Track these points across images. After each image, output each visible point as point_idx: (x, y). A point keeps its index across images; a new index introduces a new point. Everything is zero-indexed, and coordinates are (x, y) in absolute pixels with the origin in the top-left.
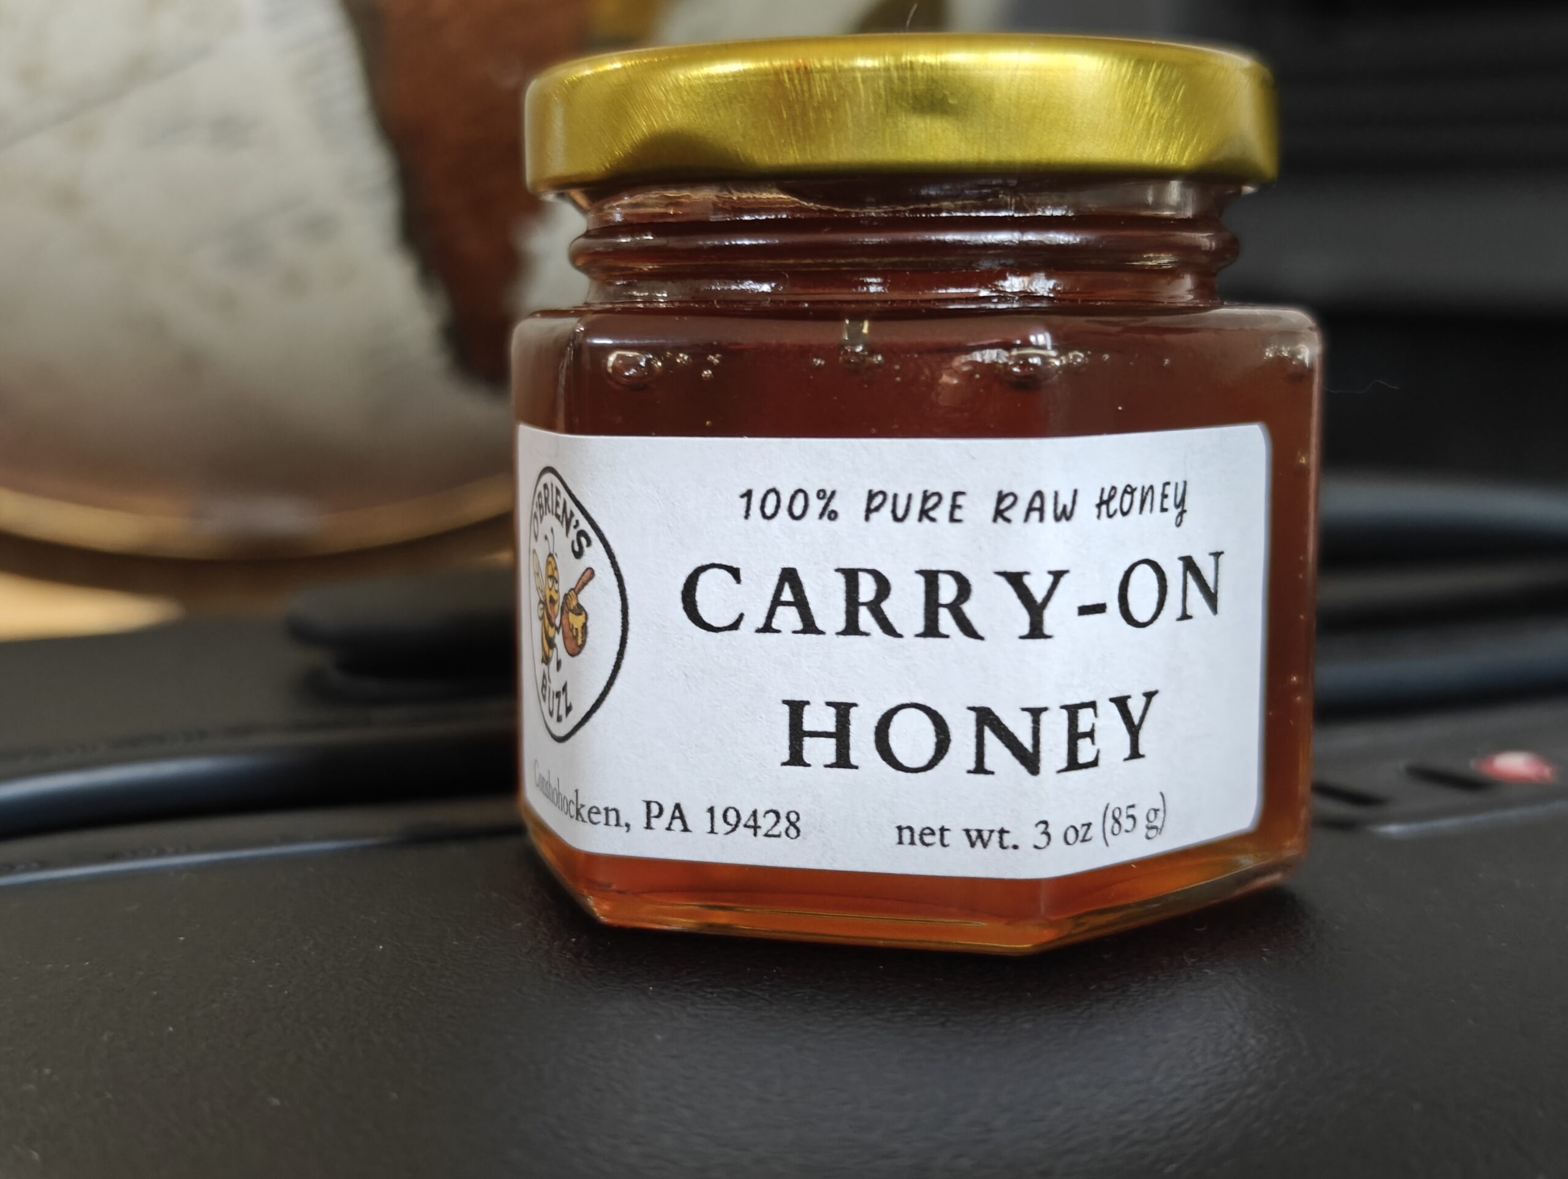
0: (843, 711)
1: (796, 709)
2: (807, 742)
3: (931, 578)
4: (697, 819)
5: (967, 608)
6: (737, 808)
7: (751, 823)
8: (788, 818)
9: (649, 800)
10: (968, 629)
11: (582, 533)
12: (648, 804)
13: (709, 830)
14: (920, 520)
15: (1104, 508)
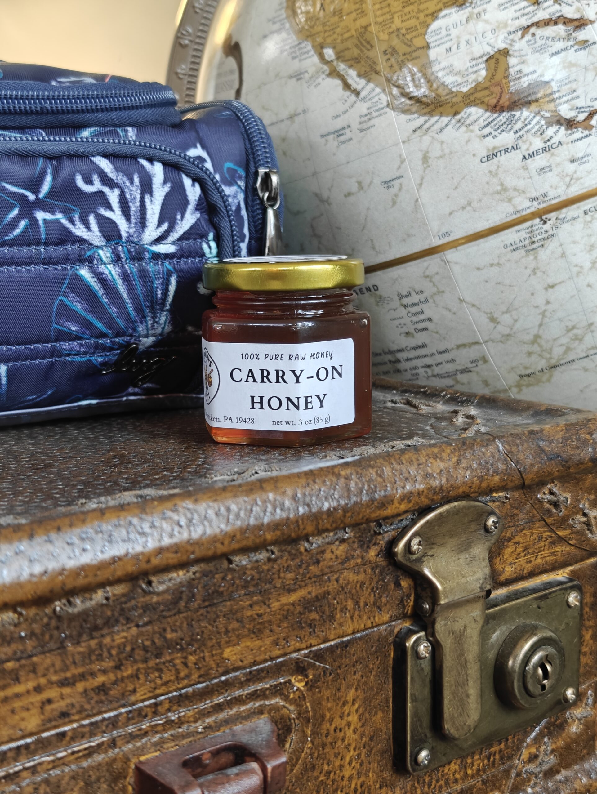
0: (261, 398)
1: (253, 397)
2: (255, 404)
3: (277, 371)
4: (234, 420)
5: (285, 377)
6: (242, 417)
7: (245, 421)
8: (252, 419)
9: (225, 416)
10: (285, 381)
11: (211, 362)
13: (237, 422)
14: (275, 359)
15: (312, 357)
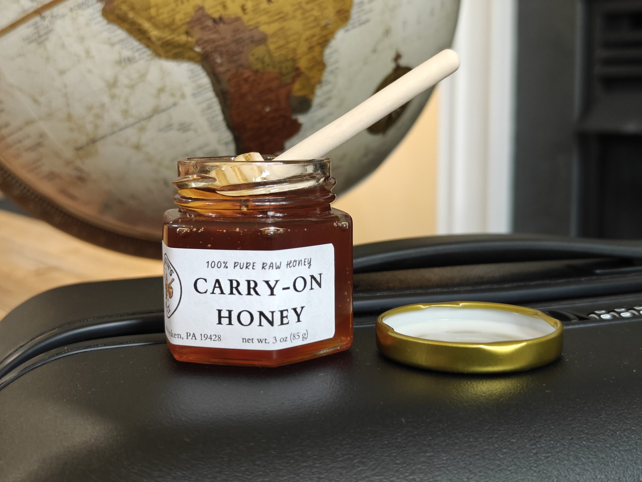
0: (230, 312)
1: (220, 311)
2: (222, 319)
3: (249, 282)
4: (198, 336)
5: (257, 289)
6: (207, 334)
7: (210, 338)
8: (218, 336)
9: (187, 332)
10: (257, 293)
11: (171, 270)
12: (187, 333)
13: (201, 339)
14: (246, 268)
15: (288, 266)
